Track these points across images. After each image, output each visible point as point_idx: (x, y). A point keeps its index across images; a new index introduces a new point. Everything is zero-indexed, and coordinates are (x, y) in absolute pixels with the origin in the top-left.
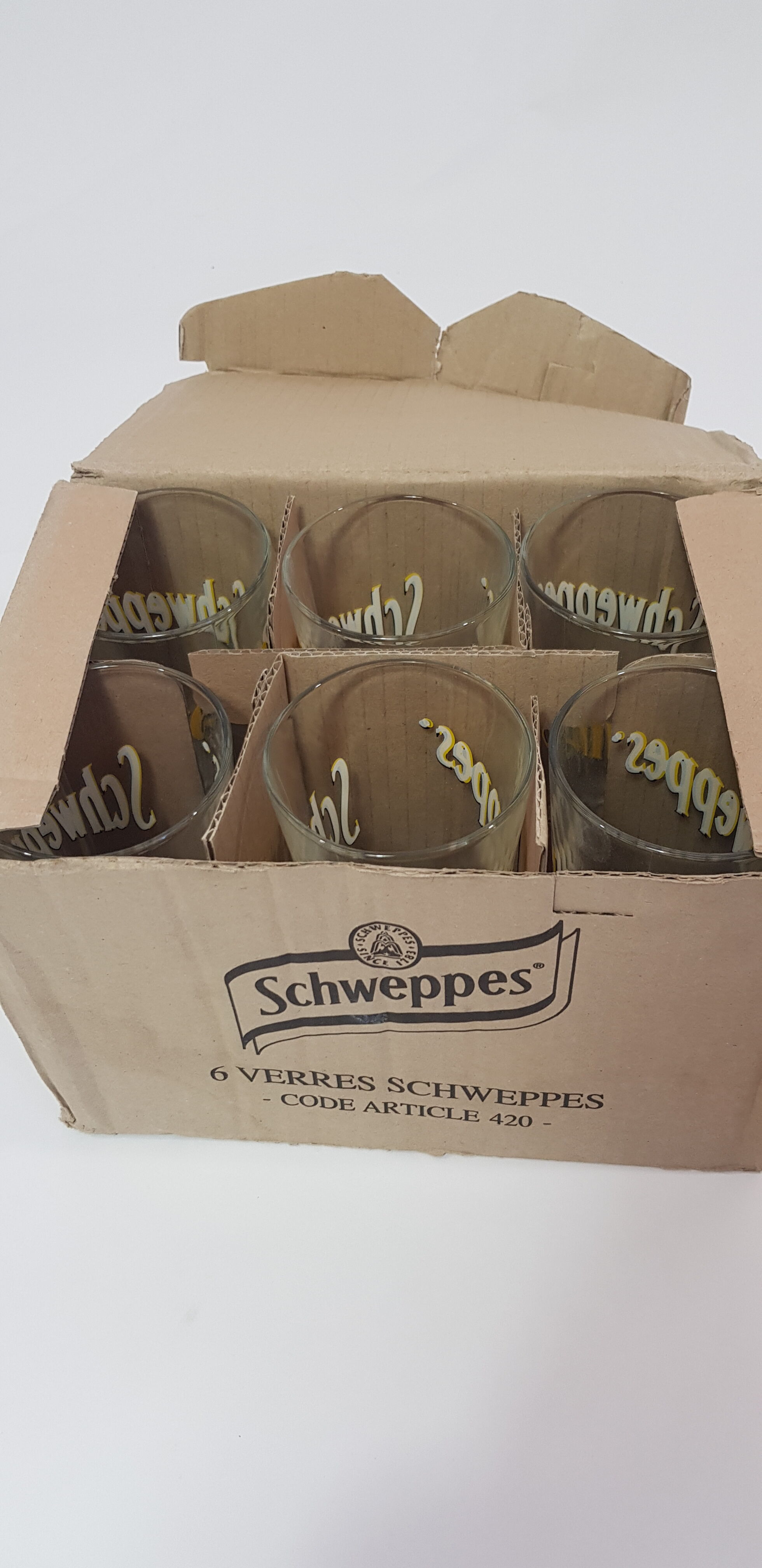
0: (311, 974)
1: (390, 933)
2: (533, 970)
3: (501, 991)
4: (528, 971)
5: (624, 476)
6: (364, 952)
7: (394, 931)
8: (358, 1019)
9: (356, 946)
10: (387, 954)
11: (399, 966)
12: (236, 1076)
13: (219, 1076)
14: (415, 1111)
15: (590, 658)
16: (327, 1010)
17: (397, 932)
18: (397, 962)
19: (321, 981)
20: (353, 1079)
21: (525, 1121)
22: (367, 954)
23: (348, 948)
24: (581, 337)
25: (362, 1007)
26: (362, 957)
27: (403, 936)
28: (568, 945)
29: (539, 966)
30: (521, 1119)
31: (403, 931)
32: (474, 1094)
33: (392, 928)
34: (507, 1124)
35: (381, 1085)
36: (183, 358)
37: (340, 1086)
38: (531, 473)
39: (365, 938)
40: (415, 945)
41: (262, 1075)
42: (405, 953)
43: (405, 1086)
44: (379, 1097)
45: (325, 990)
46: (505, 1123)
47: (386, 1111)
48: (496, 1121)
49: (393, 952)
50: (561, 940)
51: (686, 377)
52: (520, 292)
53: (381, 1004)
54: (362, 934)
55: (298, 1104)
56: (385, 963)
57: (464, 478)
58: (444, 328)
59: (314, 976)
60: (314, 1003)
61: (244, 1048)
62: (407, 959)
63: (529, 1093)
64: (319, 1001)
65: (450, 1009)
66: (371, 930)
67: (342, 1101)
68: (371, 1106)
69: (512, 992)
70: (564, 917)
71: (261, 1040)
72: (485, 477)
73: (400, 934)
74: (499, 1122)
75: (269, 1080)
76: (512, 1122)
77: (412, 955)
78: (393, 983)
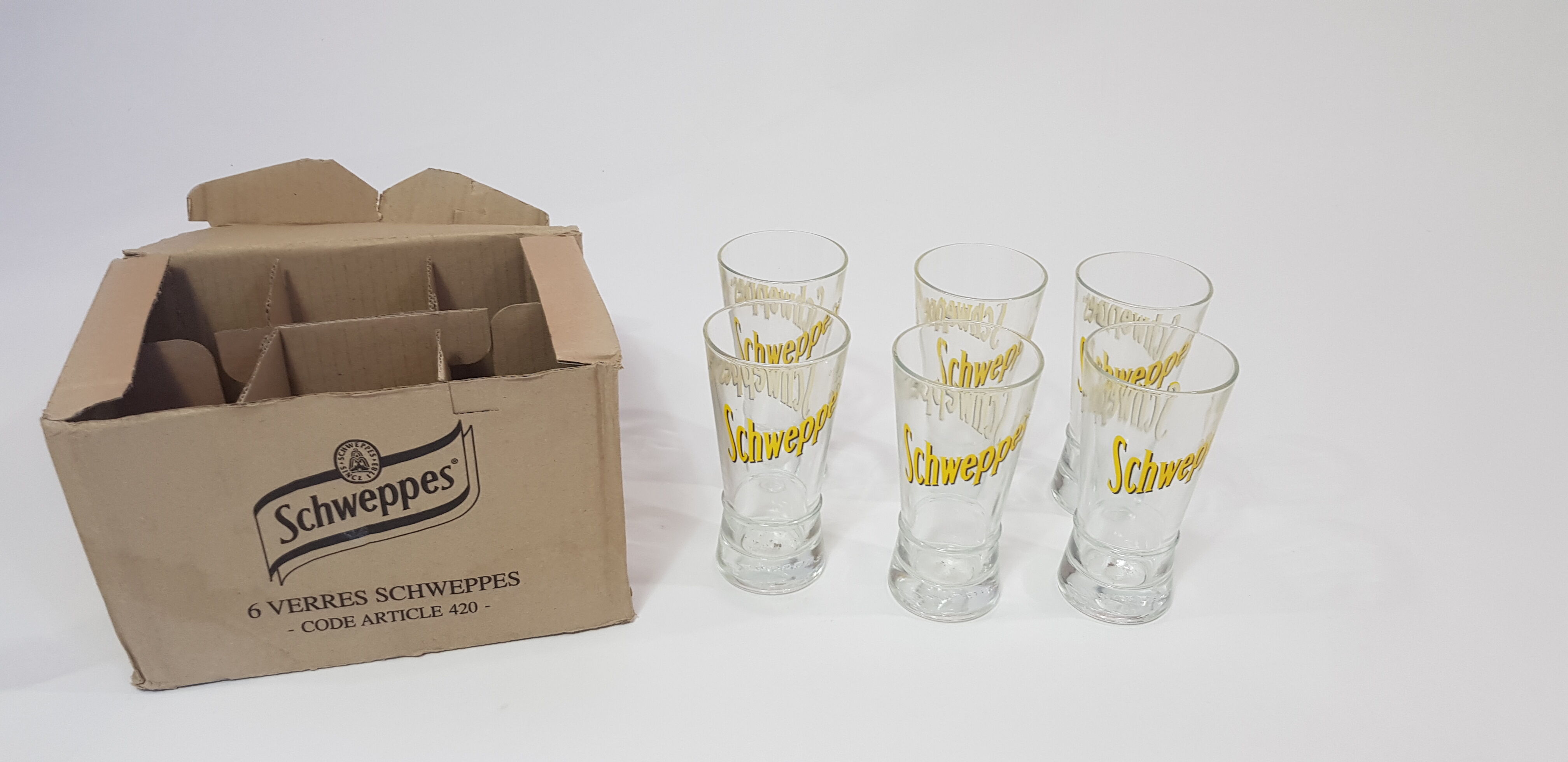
0: (311, 497)
1: (360, 449)
2: (452, 466)
3: (436, 488)
4: (449, 467)
5: (491, 235)
6: (345, 470)
7: (362, 447)
8: (348, 535)
9: (340, 466)
10: (360, 469)
11: (369, 479)
12: (267, 610)
13: (254, 614)
14: (398, 616)
15: (471, 313)
16: (327, 531)
17: (364, 447)
18: (368, 475)
19: (320, 503)
20: (351, 596)
21: (473, 608)
22: (347, 471)
23: (334, 468)
24: (474, 194)
25: (350, 524)
26: (344, 474)
27: (368, 450)
28: (468, 438)
29: (455, 461)
30: (470, 605)
31: (367, 445)
32: (435, 590)
33: (360, 444)
34: (461, 613)
35: (372, 597)
36: (190, 220)
37: (343, 605)
38: (435, 236)
39: (344, 457)
40: (376, 457)
41: (285, 607)
42: (371, 466)
43: (387, 594)
44: (373, 608)
45: (323, 510)
46: (460, 611)
47: (378, 622)
48: (453, 612)
49: (363, 466)
50: (463, 436)
51: (545, 214)
52: (429, 169)
53: (363, 518)
54: (342, 453)
55: (314, 630)
56: (360, 478)
57: (393, 241)
58: (380, 192)
59: (314, 498)
60: (317, 526)
61: (271, 580)
62: (373, 471)
63: (470, 579)
64: (320, 524)
65: (407, 513)
66: (347, 448)
67: (345, 618)
68: (367, 619)
69: (444, 488)
70: (461, 417)
71: (284, 569)
72: (406, 240)
73: (365, 449)
74: (456, 612)
75: (292, 611)
76: (464, 609)
77: (375, 466)
78: (367, 496)
